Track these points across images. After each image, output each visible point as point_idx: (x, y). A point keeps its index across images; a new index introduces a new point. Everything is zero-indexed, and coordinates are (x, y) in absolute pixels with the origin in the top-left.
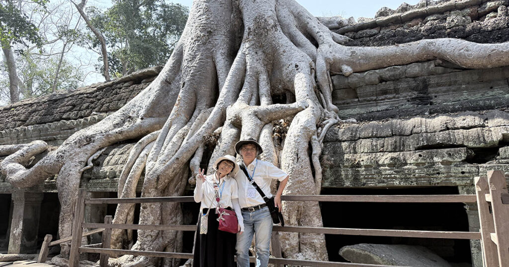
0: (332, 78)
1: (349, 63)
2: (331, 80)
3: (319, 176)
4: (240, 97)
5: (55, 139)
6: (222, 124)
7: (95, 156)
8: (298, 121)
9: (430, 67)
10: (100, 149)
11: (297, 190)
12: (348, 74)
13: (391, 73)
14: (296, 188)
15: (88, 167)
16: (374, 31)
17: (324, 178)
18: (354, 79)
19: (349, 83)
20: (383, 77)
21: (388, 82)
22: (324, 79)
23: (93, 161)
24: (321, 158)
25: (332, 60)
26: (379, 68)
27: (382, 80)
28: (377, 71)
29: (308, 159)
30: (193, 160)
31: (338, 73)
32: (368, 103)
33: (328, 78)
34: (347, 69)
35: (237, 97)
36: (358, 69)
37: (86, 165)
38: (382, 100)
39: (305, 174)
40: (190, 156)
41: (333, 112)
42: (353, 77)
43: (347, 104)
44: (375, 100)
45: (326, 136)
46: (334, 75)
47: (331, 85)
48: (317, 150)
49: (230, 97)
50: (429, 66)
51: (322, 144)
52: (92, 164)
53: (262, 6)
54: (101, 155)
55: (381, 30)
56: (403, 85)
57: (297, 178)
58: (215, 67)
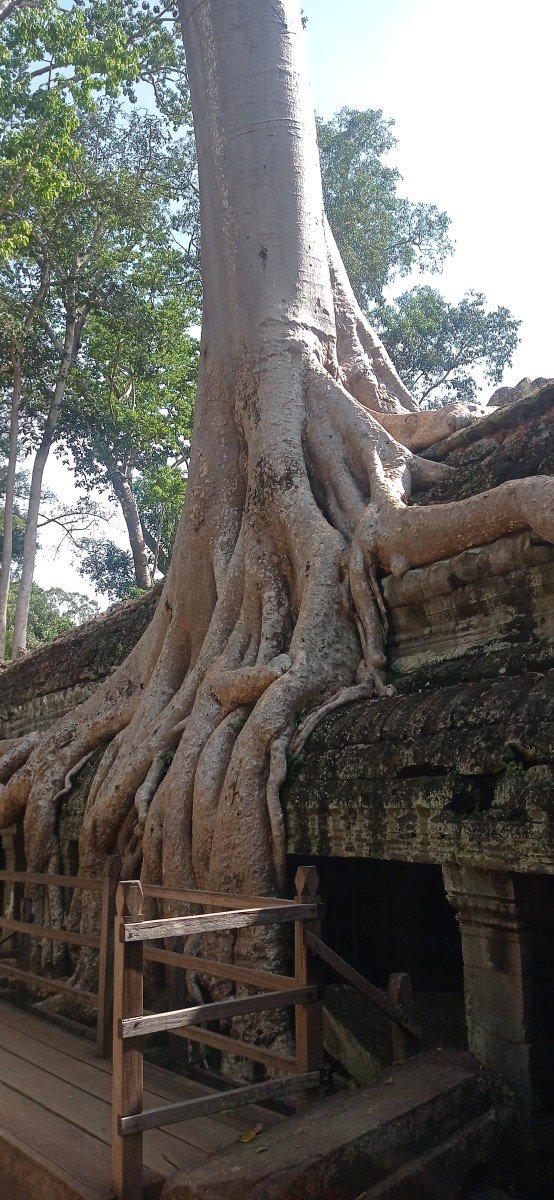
1: (400, 548)
2: (377, 589)
7: (73, 770)
9: (525, 548)
10: (85, 754)
12: (399, 575)
13: (463, 567)
15: (66, 789)
18: (410, 585)
19: (405, 594)
20: (456, 575)
21: (466, 588)
22: (360, 589)
23: (72, 778)
26: (452, 555)
27: (455, 583)
28: (444, 563)
30: (141, 789)
32: (443, 638)
34: (397, 565)
36: (417, 559)
37: (62, 787)
38: (464, 629)
40: (137, 781)
41: (372, 669)
42: (409, 580)
44: (455, 631)
45: (311, 735)
46: (388, 574)
48: (278, 772)
50: (523, 544)
52: (68, 785)
54: (84, 766)
56: (489, 595)
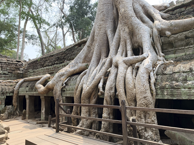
0: (161, 38)
1: (169, 30)
2: (160, 40)
3: (155, 94)
4: (118, 53)
5: (53, 73)
6: (111, 67)
7: (66, 81)
8: (144, 65)
10: (67, 78)
11: (143, 102)
12: (169, 36)
13: (191, 34)
14: (143, 100)
15: (64, 86)
16: (183, 9)
17: (157, 94)
18: (172, 39)
19: (169, 41)
20: (187, 36)
21: (190, 39)
22: (157, 40)
23: (65, 83)
24: (155, 84)
25: (160, 29)
26: (185, 31)
27: (187, 37)
28: (184, 33)
29: (148, 85)
30: (99, 84)
31: (164, 35)
32: (180, 51)
33: (159, 39)
34: (168, 33)
35: (117, 52)
37: (63, 85)
38: (187, 48)
39: (147, 93)
40: (98, 82)
41: (162, 57)
42: (171, 37)
43: (170, 51)
44: (184, 49)
45: (157, 72)
46: (162, 36)
47: (161, 42)
48: (153, 80)
49: (114, 53)
51: (156, 76)
52: (65, 85)
53: (126, 5)
54: (68, 81)
55: (186, 8)
57: (143, 95)
58: (107, 38)
